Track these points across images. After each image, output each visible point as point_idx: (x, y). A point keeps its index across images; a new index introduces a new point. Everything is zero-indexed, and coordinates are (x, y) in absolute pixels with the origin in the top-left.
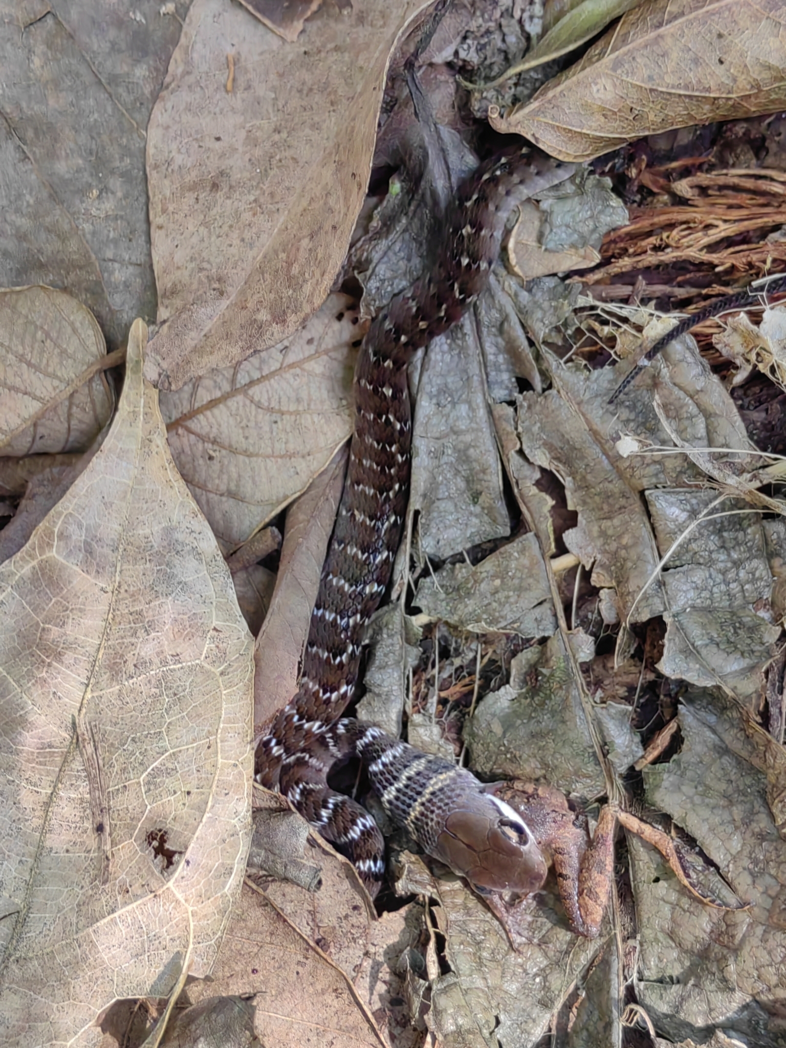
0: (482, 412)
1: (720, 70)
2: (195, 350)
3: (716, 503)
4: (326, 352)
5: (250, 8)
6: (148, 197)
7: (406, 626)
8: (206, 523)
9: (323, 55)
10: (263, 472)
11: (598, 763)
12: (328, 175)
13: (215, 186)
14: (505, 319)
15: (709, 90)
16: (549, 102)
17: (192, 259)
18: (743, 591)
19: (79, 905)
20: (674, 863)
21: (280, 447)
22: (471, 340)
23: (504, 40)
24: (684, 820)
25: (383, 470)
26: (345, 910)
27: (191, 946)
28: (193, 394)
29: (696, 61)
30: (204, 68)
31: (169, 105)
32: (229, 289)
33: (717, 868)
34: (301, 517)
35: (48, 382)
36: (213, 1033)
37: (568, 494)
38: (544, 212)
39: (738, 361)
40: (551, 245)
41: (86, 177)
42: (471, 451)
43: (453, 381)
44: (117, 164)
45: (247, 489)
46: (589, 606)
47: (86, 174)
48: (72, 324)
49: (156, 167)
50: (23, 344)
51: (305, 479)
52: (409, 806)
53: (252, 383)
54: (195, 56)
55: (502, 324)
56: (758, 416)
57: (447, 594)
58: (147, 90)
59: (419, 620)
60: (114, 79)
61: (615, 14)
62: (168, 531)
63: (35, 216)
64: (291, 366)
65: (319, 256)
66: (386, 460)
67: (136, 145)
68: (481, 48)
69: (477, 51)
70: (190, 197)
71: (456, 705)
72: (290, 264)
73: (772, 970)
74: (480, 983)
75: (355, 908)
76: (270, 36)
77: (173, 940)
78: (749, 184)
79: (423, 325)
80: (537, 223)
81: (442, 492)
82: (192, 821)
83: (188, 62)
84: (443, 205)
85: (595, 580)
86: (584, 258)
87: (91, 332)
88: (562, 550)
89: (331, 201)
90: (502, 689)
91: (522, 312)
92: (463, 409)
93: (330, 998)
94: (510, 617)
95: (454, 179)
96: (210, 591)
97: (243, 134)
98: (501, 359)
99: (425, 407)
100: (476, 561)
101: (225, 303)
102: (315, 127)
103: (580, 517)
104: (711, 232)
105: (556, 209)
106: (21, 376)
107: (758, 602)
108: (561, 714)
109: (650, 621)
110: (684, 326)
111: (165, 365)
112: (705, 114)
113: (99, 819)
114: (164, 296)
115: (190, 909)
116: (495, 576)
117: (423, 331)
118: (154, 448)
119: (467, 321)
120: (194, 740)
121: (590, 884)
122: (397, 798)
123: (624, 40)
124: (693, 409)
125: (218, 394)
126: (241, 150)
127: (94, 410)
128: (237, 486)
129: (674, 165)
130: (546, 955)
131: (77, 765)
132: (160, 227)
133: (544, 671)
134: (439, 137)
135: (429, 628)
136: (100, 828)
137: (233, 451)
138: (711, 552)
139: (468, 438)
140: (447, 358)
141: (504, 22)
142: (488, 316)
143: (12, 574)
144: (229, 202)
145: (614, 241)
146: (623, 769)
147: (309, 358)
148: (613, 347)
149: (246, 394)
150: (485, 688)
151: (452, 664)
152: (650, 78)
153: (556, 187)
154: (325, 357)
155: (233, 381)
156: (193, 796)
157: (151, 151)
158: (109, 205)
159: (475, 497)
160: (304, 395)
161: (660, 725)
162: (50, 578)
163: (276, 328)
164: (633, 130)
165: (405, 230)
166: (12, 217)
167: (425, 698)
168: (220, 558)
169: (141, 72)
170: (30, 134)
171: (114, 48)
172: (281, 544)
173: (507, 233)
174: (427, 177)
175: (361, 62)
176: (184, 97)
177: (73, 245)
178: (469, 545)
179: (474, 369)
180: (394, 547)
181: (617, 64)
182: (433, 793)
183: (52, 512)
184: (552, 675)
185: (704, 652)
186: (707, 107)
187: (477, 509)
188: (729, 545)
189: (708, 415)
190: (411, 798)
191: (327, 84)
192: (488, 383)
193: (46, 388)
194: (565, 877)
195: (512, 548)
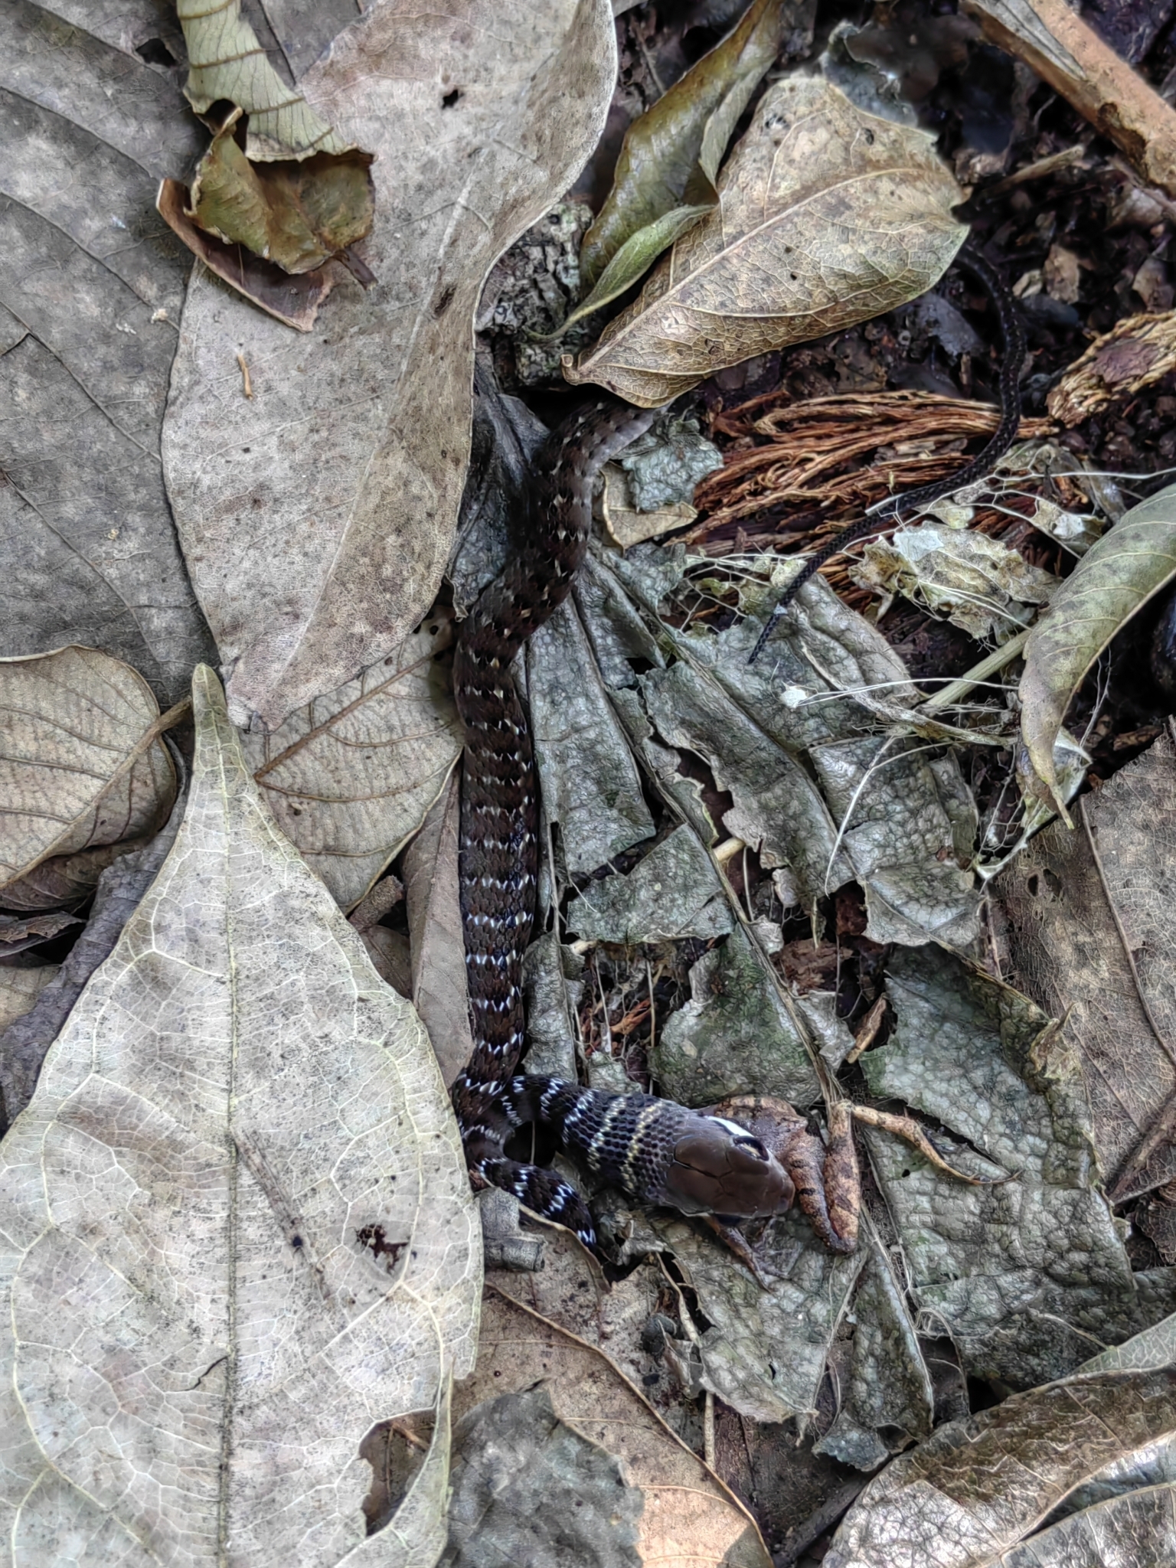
0: (602, 703)
1: (794, 286)
2: (284, 682)
3: (883, 750)
4: (409, 670)
5: (256, 300)
6: (175, 528)
7: (564, 956)
8: (321, 884)
9: (347, 340)
10: (365, 817)
11: (810, 1063)
12: (398, 462)
13: (256, 502)
14: (610, 594)
15: (784, 309)
16: (620, 345)
17: (250, 586)
18: (924, 842)
19: (297, 1332)
20: (925, 1145)
21: (379, 784)
22: (575, 627)
23: (541, 297)
24: (920, 1100)
25: (508, 783)
26: (568, 1290)
27: (442, 1346)
28: (266, 744)
29: (767, 280)
30: (213, 374)
31: (181, 422)
32: (304, 610)
33: (970, 1143)
34: (424, 856)
35: (106, 755)
36: (500, 1434)
37: (715, 774)
38: (628, 472)
39: (879, 591)
40: (645, 505)
41: (100, 517)
42: (599, 748)
43: (565, 675)
44: (132, 496)
45: (349, 838)
46: (764, 891)
47: (99, 513)
48: (114, 687)
49: (180, 492)
50: (68, 713)
51: (416, 814)
52: (625, 1147)
53: (334, 718)
54: (200, 362)
55: (606, 601)
56: (908, 648)
57: (602, 912)
58: (151, 409)
59: (578, 948)
60: (112, 402)
61: (666, 243)
62: (282, 898)
63: (49, 568)
64: (375, 691)
65: (417, 549)
66: (509, 771)
67: (151, 470)
68: (518, 310)
69: (515, 313)
70: (229, 520)
71: (632, 1039)
72: (378, 567)
73: (1061, 1233)
74: (742, 1330)
75: (583, 1285)
76: (280, 330)
77: (419, 1344)
78: (834, 410)
79: (525, 613)
80: (621, 486)
81: (574, 801)
82: (406, 1207)
83: (193, 371)
84: (518, 480)
85: (764, 863)
86: (680, 516)
87: (138, 692)
88: (725, 835)
89: (415, 489)
90: (687, 1006)
91: (626, 583)
92: (581, 703)
93: (587, 1386)
94: (682, 920)
95: (526, 451)
96: (344, 959)
97: (274, 441)
98: (609, 641)
99: (540, 707)
100: (626, 871)
101: (302, 628)
102: (361, 418)
103: (734, 797)
104: (809, 466)
105: (642, 465)
106: (74, 752)
107: (940, 852)
108: (762, 1015)
109: (842, 889)
110: (812, 566)
111: (252, 705)
112: (780, 337)
113: (292, 1233)
114: (224, 632)
115: (430, 1305)
116: (651, 883)
117: (526, 620)
118: (245, 808)
119: (567, 607)
120: (379, 1121)
121: (839, 1192)
122: (607, 1143)
123: (685, 268)
124: (841, 652)
125: (296, 738)
126: (277, 457)
127: (154, 781)
128: (336, 839)
129: (749, 404)
130: (801, 1288)
131: (246, 1179)
132: (199, 559)
133: (731, 973)
134: (503, 407)
135: (588, 954)
136: (297, 1242)
137: (325, 800)
138: (886, 804)
139: (592, 734)
140: (552, 649)
141: (539, 277)
142: (590, 595)
143: (107, 984)
144: (277, 517)
145: (705, 494)
146: (836, 1065)
147: (391, 680)
148: (735, 604)
149: (328, 731)
150: (664, 1012)
151: (620, 991)
152: (723, 304)
153: (636, 443)
154: (409, 676)
155: (311, 720)
156: (399, 1179)
157: (171, 475)
158: (132, 545)
159: (611, 800)
160: (395, 722)
161: (866, 1008)
162: (155, 979)
163: (381, 638)
164: (709, 365)
165: (479, 517)
166: (22, 575)
167: (598, 1035)
168: (343, 921)
169: (140, 390)
170: (27, 477)
171: (108, 367)
172: (405, 893)
173: (598, 499)
174: (497, 452)
175: (396, 340)
176: (195, 411)
177: (101, 595)
178: (612, 855)
179: (584, 657)
180: (535, 869)
181: (686, 294)
182: (647, 1127)
183: (143, 902)
184: (740, 976)
185: (906, 911)
186: (782, 330)
187: (614, 813)
188: (903, 793)
189: (857, 653)
190: (623, 1137)
191: (361, 371)
192: (600, 670)
193: (103, 761)
194: (811, 1192)
195: (667, 845)
